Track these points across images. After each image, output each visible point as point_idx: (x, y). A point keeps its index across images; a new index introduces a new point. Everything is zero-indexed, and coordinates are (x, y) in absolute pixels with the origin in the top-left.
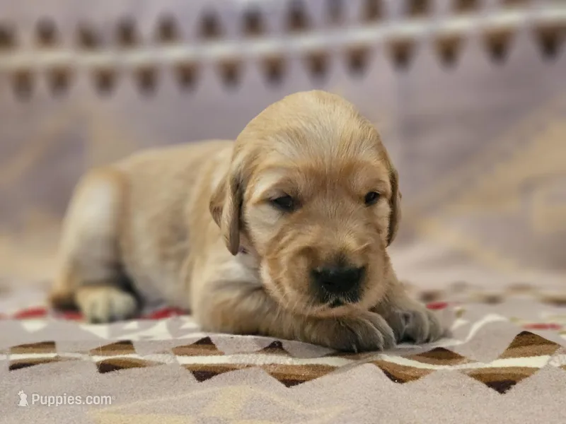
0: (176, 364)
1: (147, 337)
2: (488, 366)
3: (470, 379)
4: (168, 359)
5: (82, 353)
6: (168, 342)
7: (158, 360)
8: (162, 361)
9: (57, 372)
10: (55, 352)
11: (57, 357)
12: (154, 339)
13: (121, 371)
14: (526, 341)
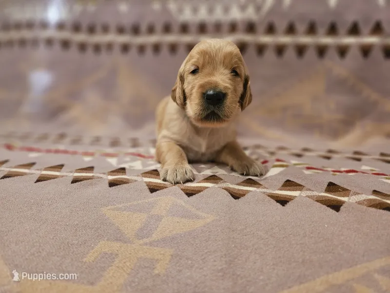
0: (143, 181)
1: (132, 167)
2: (274, 192)
3: (268, 197)
4: (139, 179)
5: (104, 174)
6: (140, 170)
7: (135, 179)
8: (136, 179)
9: (91, 184)
10: (93, 173)
11: (93, 176)
12: (135, 168)
13: (119, 186)
14: (289, 184)
